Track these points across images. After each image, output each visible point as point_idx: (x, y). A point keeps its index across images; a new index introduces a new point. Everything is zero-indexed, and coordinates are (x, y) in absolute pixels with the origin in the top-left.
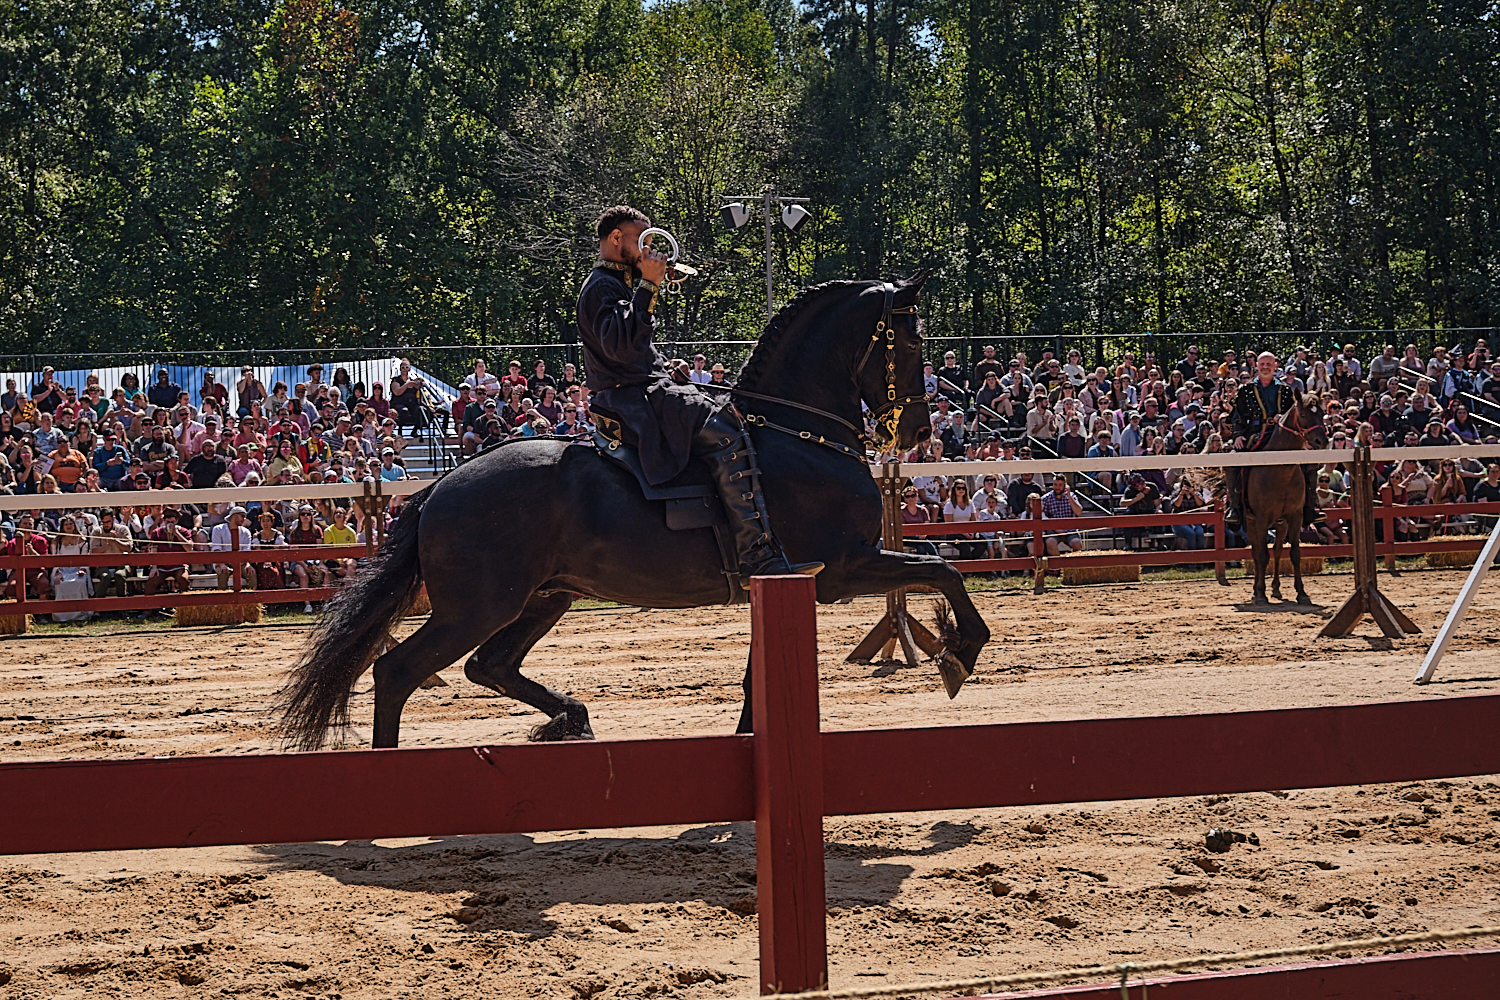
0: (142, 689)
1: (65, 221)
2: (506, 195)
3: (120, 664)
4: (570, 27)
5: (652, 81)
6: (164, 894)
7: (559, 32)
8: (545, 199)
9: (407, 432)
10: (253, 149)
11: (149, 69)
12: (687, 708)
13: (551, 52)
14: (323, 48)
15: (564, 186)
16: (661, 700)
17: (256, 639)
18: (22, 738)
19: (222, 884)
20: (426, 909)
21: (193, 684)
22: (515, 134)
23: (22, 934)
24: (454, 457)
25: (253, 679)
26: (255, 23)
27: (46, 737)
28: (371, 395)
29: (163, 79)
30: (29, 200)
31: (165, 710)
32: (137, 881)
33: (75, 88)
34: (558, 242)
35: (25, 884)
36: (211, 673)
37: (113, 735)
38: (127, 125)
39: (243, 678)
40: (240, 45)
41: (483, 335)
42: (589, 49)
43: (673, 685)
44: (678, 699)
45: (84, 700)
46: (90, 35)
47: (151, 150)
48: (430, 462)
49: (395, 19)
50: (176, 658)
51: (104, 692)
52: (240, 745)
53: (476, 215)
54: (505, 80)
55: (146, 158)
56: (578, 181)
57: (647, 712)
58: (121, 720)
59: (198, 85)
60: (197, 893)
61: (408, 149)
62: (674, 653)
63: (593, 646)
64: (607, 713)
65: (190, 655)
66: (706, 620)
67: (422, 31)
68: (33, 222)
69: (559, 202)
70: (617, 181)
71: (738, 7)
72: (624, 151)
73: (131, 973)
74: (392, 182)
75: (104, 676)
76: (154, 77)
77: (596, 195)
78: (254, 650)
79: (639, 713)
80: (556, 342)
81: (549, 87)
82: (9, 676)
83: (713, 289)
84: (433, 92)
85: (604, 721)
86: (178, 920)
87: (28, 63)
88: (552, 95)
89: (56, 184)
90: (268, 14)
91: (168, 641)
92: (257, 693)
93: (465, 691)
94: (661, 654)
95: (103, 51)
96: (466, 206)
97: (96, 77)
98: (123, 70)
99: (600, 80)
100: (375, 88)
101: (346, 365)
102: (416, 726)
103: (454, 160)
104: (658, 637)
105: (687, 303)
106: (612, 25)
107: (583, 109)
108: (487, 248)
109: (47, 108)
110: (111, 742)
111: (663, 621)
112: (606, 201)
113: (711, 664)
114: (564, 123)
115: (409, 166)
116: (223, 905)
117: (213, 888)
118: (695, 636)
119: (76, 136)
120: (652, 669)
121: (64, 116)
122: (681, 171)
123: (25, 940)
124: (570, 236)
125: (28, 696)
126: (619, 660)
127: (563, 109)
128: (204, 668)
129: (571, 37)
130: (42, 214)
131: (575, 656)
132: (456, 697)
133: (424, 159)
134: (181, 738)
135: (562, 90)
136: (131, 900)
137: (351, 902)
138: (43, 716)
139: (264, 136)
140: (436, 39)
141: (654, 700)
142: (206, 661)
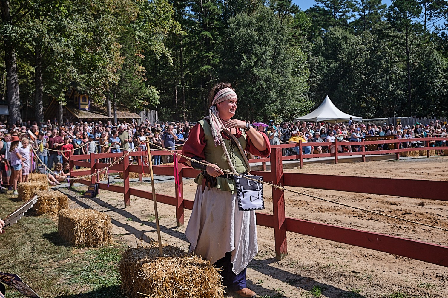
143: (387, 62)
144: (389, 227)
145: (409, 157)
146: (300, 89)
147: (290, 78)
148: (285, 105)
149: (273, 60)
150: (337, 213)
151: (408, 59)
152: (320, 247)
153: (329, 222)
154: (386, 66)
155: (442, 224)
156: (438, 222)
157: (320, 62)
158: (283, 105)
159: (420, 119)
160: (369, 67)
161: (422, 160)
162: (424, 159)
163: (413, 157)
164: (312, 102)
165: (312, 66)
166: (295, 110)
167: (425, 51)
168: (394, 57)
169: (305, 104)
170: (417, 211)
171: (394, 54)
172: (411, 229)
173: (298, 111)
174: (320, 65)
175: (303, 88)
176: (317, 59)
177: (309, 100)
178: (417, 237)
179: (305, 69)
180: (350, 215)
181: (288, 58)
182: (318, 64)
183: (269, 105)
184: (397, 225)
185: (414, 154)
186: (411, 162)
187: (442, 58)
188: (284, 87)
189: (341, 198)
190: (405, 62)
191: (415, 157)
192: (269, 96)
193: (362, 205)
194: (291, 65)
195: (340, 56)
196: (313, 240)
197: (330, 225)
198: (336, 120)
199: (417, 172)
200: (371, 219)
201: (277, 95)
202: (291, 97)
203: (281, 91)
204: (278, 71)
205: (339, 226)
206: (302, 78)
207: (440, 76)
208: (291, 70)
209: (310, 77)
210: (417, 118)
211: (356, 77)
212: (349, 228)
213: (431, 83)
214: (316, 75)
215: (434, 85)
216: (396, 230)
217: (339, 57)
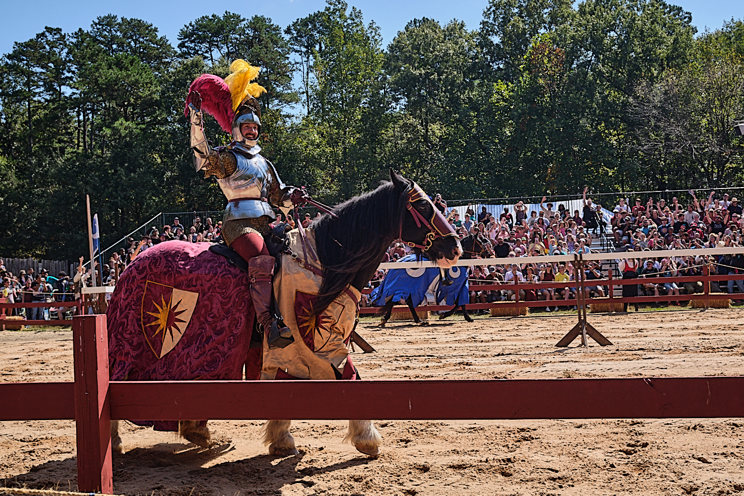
0: (478, 344)
1: (440, 145)
2: (632, 125)
3: (468, 333)
4: (660, 49)
5: (700, 70)
6: (493, 435)
7: (655, 51)
8: (650, 126)
9: (590, 231)
10: (519, 111)
11: (474, 79)
12: (727, 357)
13: (651, 60)
14: (549, 65)
15: (659, 121)
16: (714, 353)
17: (526, 323)
18: (429, 364)
19: (518, 432)
20: (610, 447)
21: (500, 342)
22: (636, 98)
23: (433, 450)
24: (612, 243)
25: (526, 340)
26: (519, 56)
27: (439, 364)
28: (574, 215)
29: (481, 83)
30: (426, 137)
31: (489, 353)
32: (481, 429)
33: (444, 89)
34: (657, 145)
35: (433, 428)
36: (507, 337)
37: (467, 364)
38: (466, 103)
39: (521, 340)
40: (513, 67)
41: (623, 188)
42: (667, 58)
43: (719, 346)
44: (722, 353)
45: (454, 348)
46: (450, 66)
47: (476, 113)
48: (601, 245)
49: (580, 51)
50: (492, 331)
51: (462, 345)
52: (522, 370)
53: (618, 135)
54: (630, 74)
55: (474, 116)
56: (665, 117)
57: (708, 359)
58: (470, 357)
59: (495, 84)
60: (507, 435)
61: (588, 107)
62: (719, 331)
63: (679, 328)
64: (689, 359)
65: (498, 329)
66: (733, 316)
67: (593, 55)
68: (428, 146)
69: (657, 127)
70: (684, 117)
71: (740, 34)
72: (687, 102)
73: (480, 470)
74: (581, 122)
75: (462, 338)
76: (477, 82)
77: (674, 123)
78: (525, 328)
79: (704, 359)
80: (656, 190)
81: (651, 76)
82: (422, 337)
83: (730, 164)
84: (598, 82)
85: (688, 363)
86: (500, 447)
87: (424, 80)
88: (652, 80)
89: (436, 129)
90: (525, 52)
91: (488, 323)
92: (528, 347)
93: (621, 347)
94: (712, 332)
95: (455, 73)
96: (614, 131)
97: (453, 83)
98: (464, 80)
99: (675, 72)
100: (572, 81)
101: (563, 203)
102: (600, 363)
103: (608, 111)
104: (710, 324)
105: (718, 171)
106: (679, 47)
107: (667, 85)
108: (624, 149)
109: (432, 98)
110: (467, 367)
111: (712, 317)
112: (679, 126)
113: (737, 337)
114: (658, 92)
115: (588, 115)
116: (519, 441)
117: (514, 433)
118: (728, 324)
119: (445, 108)
120: (708, 339)
121: (440, 101)
122: (714, 110)
123: (435, 453)
124: (662, 142)
125: (431, 346)
126: (692, 334)
127: (657, 85)
128: (504, 335)
129: (660, 53)
130: (431, 142)
131: (671, 332)
132: (618, 350)
133: (595, 111)
134: (496, 366)
135: (657, 77)
136: (479, 437)
137: (576, 442)
138: (437, 355)
139: (525, 104)
140: (599, 58)
141: (711, 354)
142: (505, 332)
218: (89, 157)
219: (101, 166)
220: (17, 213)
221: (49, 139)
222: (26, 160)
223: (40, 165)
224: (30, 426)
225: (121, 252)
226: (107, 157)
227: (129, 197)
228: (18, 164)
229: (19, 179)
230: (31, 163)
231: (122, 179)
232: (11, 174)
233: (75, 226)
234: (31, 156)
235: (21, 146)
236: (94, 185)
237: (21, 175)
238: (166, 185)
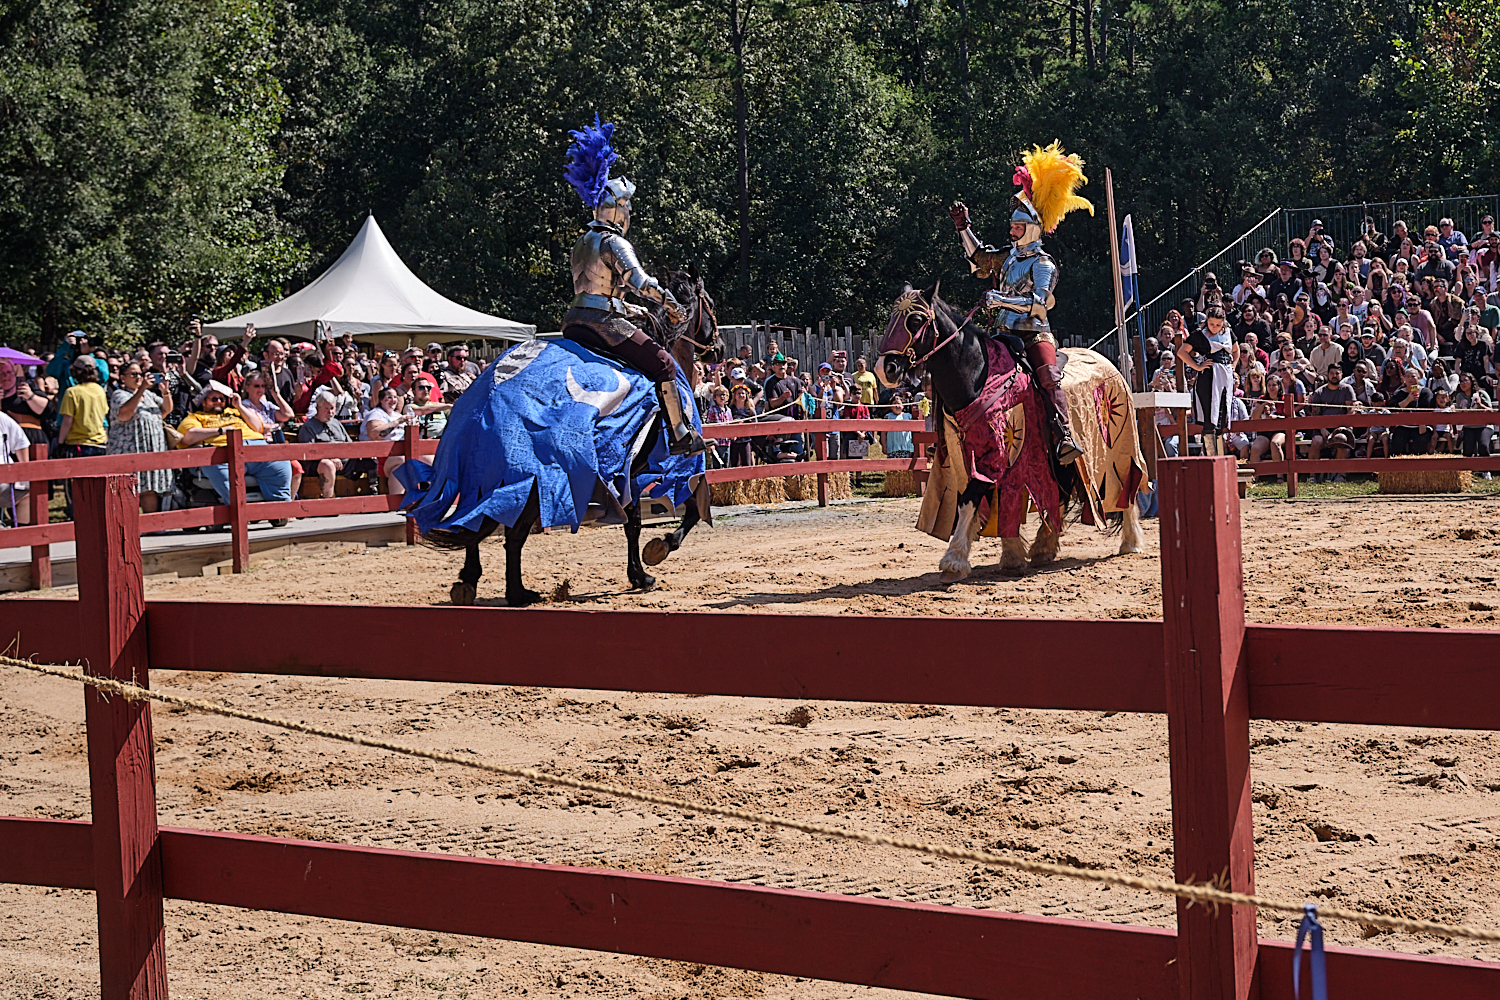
143: (648, 74)
144: (662, 835)
145: (742, 508)
146: (233, 178)
147: (186, 122)
148: (158, 254)
149: (93, 26)
150: (416, 782)
151: (739, 69)
152: (342, 959)
153: (381, 833)
154: (643, 91)
155: (881, 798)
156: (868, 794)
157: (337, 52)
158: (145, 254)
159: (787, 335)
160: (568, 89)
161: (796, 516)
162: (805, 516)
163: (758, 507)
164: (297, 246)
165: (296, 70)
166: (209, 281)
167: (806, 36)
168: (681, 56)
169: (258, 250)
170: (780, 750)
171: (679, 42)
172: (757, 835)
173: (225, 285)
174: (335, 69)
175: (249, 176)
176: (322, 36)
177: (283, 234)
178: (781, 867)
179: (263, 83)
180: (481, 790)
181: (177, 22)
182: (326, 62)
183: (72, 251)
184: (695, 821)
185: (762, 491)
186: (750, 527)
187: (874, 77)
188: (155, 165)
189: (437, 709)
190: (727, 82)
191: (770, 506)
192: (74, 207)
193: (540, 738)
194: (189, 55)
195: (435, 31)
196: (305, 931)
197: (389, 847)
198: (412, 335)
199: (779, 572)
200: (582, 803)
201: (115, 206)
202: (186, 214)
203: (138, 180)
204: (120, 81)
205: (433, 851)
206: (245, 123)
207: (868, 151)
208: (189, 84)
209: (286, 124)
210: (774, 330)
211: (507, 132)
212: (481, 856)
213: (833, 178)
214: (321, 114)
215: (845, 191)
216: (692, 846)
217: (429, 34)
218: (1098, 78)
219: (1127, 98)
220: (939, 218)
221: (1007, 39)
222: (954, 91)
223: (987, 102)
224: (1008, 722)
225: (1185, 308)
226: (1142, 74)
227: (1197, 170)
228: (937, 103)
229: (942, 137)
230: (966, 99)
231: (1179, 127)
232: (924, 125)
233: (1070, 247)
234: (967, 79)
235: (944, 58)
236: (1113, 145)
237: (943, 128)
238: (1286, 139)
